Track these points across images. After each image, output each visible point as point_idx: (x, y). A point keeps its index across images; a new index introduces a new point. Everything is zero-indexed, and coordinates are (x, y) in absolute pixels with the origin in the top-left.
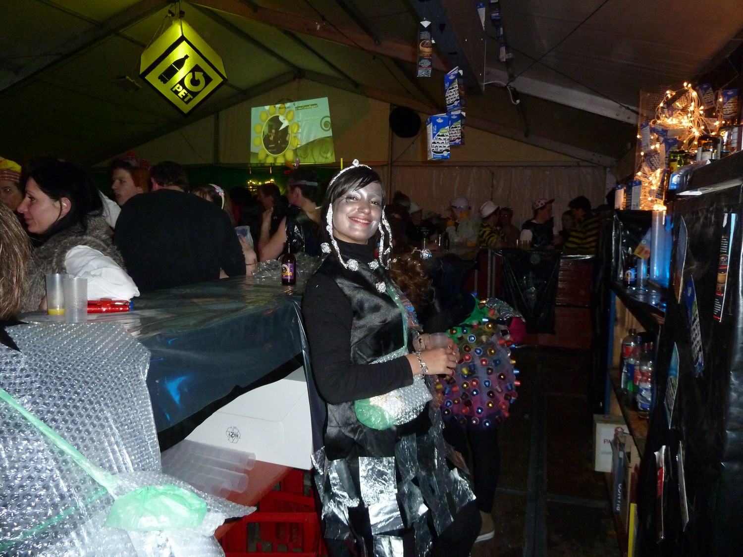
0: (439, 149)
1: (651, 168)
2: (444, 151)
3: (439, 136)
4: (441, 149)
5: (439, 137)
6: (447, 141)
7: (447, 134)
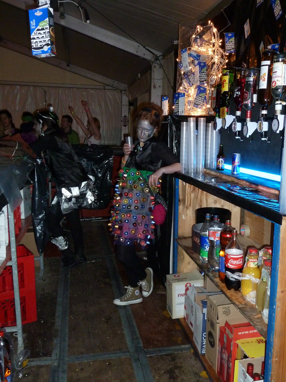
0: (39, 45)
1: (189, 84)
2: (44, 46)
3: (38, 30)
4: (41, 44)
5: (38, 32)
6: (47, 35)
7: (46, 27)
